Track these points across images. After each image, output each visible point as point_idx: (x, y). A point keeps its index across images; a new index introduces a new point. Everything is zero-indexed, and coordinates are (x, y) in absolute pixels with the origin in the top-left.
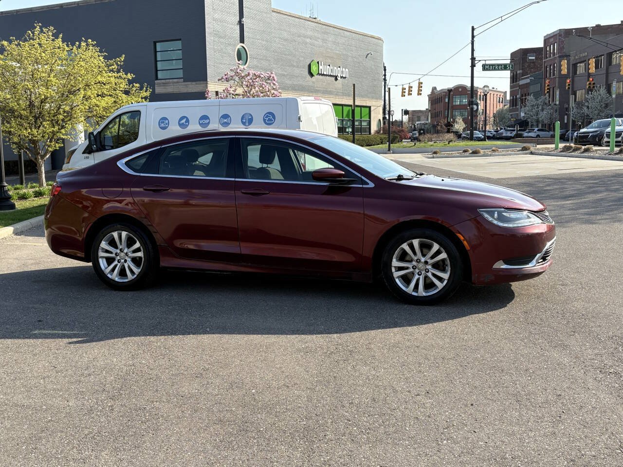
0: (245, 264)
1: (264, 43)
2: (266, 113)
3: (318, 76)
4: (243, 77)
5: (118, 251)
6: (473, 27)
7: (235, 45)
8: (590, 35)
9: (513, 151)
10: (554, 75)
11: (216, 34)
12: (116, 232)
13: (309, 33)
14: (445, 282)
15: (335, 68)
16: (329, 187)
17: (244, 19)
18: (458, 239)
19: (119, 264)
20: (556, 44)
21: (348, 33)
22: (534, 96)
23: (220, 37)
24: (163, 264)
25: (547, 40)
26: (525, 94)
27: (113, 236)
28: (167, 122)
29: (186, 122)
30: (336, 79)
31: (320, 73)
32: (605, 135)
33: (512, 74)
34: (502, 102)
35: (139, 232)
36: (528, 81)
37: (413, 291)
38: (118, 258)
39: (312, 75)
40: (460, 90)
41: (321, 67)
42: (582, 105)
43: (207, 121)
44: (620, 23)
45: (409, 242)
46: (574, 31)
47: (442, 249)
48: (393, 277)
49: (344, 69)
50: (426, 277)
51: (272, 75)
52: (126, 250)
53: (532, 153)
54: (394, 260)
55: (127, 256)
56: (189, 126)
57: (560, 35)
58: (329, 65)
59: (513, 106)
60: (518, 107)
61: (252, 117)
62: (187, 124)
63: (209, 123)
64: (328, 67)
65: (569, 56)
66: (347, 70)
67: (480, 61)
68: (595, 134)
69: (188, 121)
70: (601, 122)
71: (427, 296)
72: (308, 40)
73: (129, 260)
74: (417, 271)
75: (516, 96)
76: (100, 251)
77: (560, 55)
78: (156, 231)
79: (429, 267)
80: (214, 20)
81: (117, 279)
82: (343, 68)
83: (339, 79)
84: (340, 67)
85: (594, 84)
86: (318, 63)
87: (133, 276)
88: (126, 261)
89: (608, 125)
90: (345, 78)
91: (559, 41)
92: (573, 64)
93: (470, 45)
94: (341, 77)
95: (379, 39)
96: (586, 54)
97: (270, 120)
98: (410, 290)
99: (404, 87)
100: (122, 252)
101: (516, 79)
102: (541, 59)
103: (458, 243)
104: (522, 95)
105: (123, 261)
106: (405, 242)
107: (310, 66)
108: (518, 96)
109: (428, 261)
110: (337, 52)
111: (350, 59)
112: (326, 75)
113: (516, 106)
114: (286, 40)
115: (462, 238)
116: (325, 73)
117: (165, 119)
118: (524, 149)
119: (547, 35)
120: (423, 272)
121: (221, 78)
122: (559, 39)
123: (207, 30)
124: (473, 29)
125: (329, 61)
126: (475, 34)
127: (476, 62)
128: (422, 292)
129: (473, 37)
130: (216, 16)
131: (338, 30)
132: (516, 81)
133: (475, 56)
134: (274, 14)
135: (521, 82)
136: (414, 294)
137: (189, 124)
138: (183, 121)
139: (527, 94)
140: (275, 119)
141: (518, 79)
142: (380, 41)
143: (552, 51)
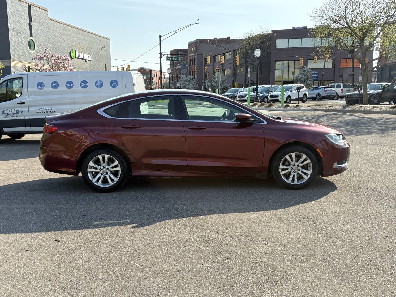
0: (189, 171)
1: (44, 38)
2: (112, 81)
3: (75, 59)
4: (48, 58)
5: (102, 167)
6: (160, 35)
7: (27, 38)
8: (216, 43)
9: (193, 105)
10: (194, 64)
11: (15, 31)
12: (101, 155)
13: (69, 33)
14: (309, 176)
15: (85, 55)
16: (240, 124)
17: (32, 22)
18: (317, 151)
19: (102, 176)
20: (195, 47)
21: (91, 35)
22: (185, 75)
23: (18, 33)
24: (134, 174)
25: (190, 45)
26: (179, 74)
27: (98, 158)
28: (43, 85)
29: (56, 85)
30: (86, 61)
31: (77, 57)
32: (237, 96)
33: (171, 63)
34: (164, 78)
35: (117, 155)
36: (180, 67)
37: (292, 182)
38: (102, 172)
39: (72, 58)
40: (142, 70)
41: (77, 54)
42: (211, 81)
43: (72, 85)
44: (226, 38)
45: (289, 154)
46: (208, 40)
47: (308, 158)
48: (280, 175)
49: (90, 56)
50: (298, 174)
51: (67, 58)
52: (107, 167)
53: (203, 107)
54: (281, 165)
55: (108, 170)
56: (59, 87)
57: (197, 43)
58: (82, 53)
59: (173, 80)
60: (175, 81)
61: (102, 82)
62: (57, 86)
63: (73, 86)
64: (81, 54)
65: (202, 54)
66: (91, 56)
67: (165, 55)
68: (231, 96)
69: (58, 84)
70: (233, 90)
71: (299, 184)
72: (69, 37)
73: (109, 173)
74: (293, 170)
75: (174, 75)
76: (88, 168)
77: (197, 53)
78: (130, 153)
79: (300, 168)
80: (14, 21)
81: (101, 186)
82: (89, 54)
83: (87, 61)
84: (87, 54)
85: (219, 69)
86: (75, 51)
87: (113, 182)
88: (107, 173)
89: (237, 91)
90: (91, 60)
91: (197, 46)
92: (204, 59)
93: (159, 46)
94: (89, 60)
95: (108, 39)
96: (211, 53)
97: (114, 85)
98: (289, 181)
99: (118, 67)
100: (105, 168)
101: (174, 65)
102: (187, 55)
103: (317, 154)
104: (177, 75)
105: (105, 173)
106: (287, 155)
107: (70, 53)
108: (175, 75)
109: (300, 164)
110: (86, 45)
111: (93, 50)
112: (80, 59)
113: (174, 80)
114: (57, 37)
115: (319, 151)
116: (79, 57)
117: (41, 83)
118: (199, 104)
119: (190, 42)
120: (297, 171)
121: (34, 58)
122: (197, 45)
123: (9, 28)
124: (160, 37)
125: (81, 51)
126: (161, 40)
127: (162, 55)
128: (296, 182)
129: (160, 41)
130: (15, 19)
131: (86, 33)
132: (174, 67)
133: (162, 52)
134: (49, 21)
135: (177, 68)
136: (292, 183)
137: (58, 86)
138: (55, 84)
139: (180, 74)
140: (118, 84)
141: (175, 66)
142: (109, 40)
143: (193, 50)
